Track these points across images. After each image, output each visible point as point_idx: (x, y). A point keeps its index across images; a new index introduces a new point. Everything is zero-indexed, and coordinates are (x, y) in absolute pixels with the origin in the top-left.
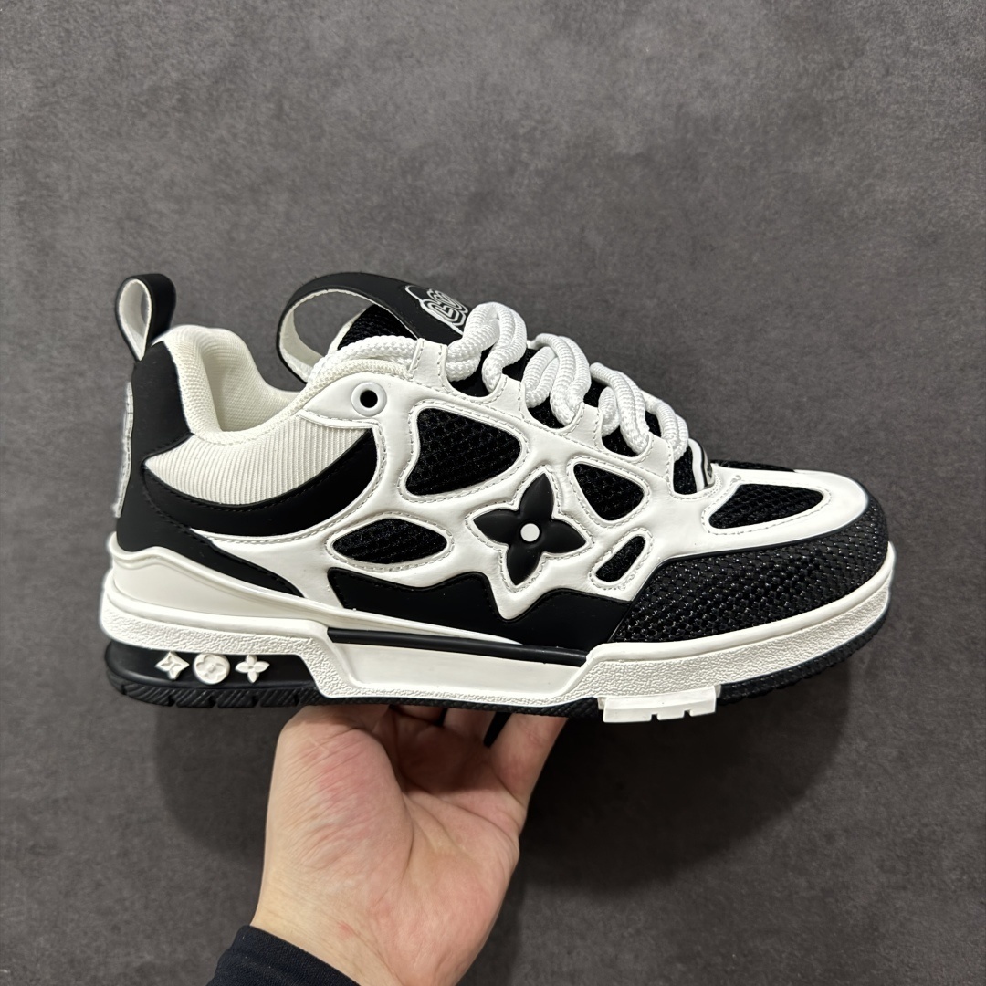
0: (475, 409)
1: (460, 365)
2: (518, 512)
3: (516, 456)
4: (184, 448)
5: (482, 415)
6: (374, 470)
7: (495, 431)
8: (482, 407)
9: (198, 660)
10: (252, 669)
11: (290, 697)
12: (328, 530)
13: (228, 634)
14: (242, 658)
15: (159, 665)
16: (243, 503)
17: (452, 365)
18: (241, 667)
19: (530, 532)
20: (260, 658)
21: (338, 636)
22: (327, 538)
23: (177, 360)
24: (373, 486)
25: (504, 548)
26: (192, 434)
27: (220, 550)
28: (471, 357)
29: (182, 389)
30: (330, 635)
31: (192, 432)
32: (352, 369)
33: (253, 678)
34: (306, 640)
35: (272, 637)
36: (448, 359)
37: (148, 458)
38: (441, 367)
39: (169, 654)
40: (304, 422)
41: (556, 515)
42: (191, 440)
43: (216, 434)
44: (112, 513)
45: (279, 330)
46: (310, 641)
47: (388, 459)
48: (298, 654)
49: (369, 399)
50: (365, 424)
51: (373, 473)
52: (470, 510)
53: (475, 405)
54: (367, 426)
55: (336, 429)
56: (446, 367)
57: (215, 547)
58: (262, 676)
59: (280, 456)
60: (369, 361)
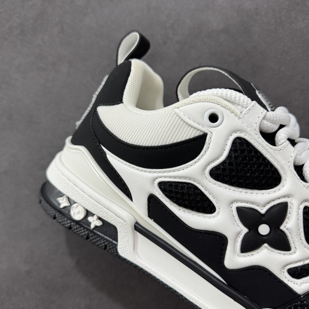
0: (266, 149)
1: (269, 124)
2: (263, 215)
3: (276, 185)
4: (115, 107)
5: (269, 154)
6: (198, 155)
7: (272, 166)
8: (270, 150)
9: (75, 205)
10: (94, 222)
11: (103, 244)
12: (160, 174)
13: (92, 200)
14: (93, 215)
15: (58, 199)
16: (128, 142)
17: (265, 122)
18: (90, 219)
19: (264, 229)
20: (100, 219)
21: (138, 228)
22: (157, 178)
23: (132, 68)
24: (193, 163)
25: (245, 230)
26: (123, 103)
27: (108, 160)
28: (275, 123)
29: (128, 81)
30: (135, 226)
31: (123, 101)
32: (212, 100)
33: (92, 226)
34: (123, 222)
35: (110, 212)
36: (264, 118)
37: (99, 106)
38: (258, 120)
39: (65, 196)
40: (176, 115)
41: (282, 228)
42: (121, 105)
43: (132, 107)
44: (75, 126)
45: (182, 79)
46: (125, 223)
47: (208, 153)
48: (117, 226)
49: (213, 118)
50: (205, 130)
51: (197, 157)
52: (236, 201)
53: (267, 148)
54: (206, 131)
55: (189, 125)
56: (261, 121)
57: (106, 157)
58: (96, 227)
59: (156, 127)
60: (223, 100)
